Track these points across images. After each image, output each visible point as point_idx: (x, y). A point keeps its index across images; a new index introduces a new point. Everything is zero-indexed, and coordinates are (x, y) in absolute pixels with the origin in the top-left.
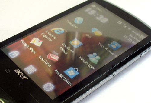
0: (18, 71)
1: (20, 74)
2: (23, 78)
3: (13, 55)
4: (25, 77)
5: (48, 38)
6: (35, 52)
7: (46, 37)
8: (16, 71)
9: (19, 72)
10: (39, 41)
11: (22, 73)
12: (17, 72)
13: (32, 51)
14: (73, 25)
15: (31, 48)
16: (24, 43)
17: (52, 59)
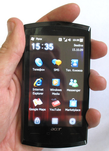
1: (55, 129)
2: (59, 130)
3: (37, 122)
4: (59, 129)
5: (40, 94)
6: (45, 110)
7: (38, 94)
9: (54, 129)
10: (38, 100)
13: (43, 110)
14: (40, 70)
15: (40, 109)
16: (33, 110)
17: (57, 105)
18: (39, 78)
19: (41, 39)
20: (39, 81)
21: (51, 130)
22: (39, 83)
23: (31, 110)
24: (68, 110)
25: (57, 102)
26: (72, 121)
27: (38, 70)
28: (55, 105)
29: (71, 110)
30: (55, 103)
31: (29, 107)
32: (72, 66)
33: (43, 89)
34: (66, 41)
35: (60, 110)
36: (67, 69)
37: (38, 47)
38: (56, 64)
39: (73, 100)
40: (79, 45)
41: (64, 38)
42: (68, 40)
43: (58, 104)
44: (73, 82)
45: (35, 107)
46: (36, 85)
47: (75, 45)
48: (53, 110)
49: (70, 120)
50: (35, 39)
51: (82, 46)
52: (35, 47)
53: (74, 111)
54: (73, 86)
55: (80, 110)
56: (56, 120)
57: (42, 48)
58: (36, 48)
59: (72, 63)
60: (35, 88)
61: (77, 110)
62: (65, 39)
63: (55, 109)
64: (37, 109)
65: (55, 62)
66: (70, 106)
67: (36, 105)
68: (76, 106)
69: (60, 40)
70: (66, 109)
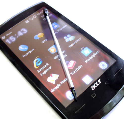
0: (92, 87)
2: (100, 82)
5: (48, 70)
7: (46, 71)
9: (94, 87)
10: (52, 76)
11: (95, 83)
13: (65, 80)
14: (30, 52)
15: (61, 82)
16: (55, 89)
18: (35, 59)
19: (11, 33)
23: (53, 90)
24: (89, 60)
25: (71, 63)
26: (103, 65)
27: (27, 54)
28: (73, 66)
29: (91, 59)
30: (70, 65)
31: (49, 90)
32: (54, 29)
33: (47, 64)
34: (32, 19)
35: (81, 67)
37: (13, 39)
38: (39, 38)
39: (83, 49)
41: (30, 19)
43: (74, 63)
45: (55, 85)
46: (37, 66)
48: (75, 72)
49: (100, 66)
52: (10, 41)
53: (94, 56)
54: (71, 41)
55: (98, 52)
57: (17, 37)
58: (12, 41)
61: (96, 53)
62: (31, 19)
63: (76, 69)
66: (86, 56)
67: (54, 83)
69: (27, 22)
70: (85, 61)
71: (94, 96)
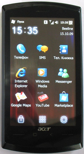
1: (43, 129)
2: (48, 130)
3: (21, 120)
4: (48, 128)
5: (23, 86)
6: (30, 106)
7: (21, 86)
8: (39, 130)
9: (41, 129)
10: (21, 94)
12: (41, 130)
13: (27, 106)
14: (23, 58)
15: (23, 104)
16: (15, 105)
17: (44, 99)
18: (22, 68)
19: (23, 22)
20: (22, 71)
21: (38, 130)
22: (22, 74)
23: (13, 106)
24: (58, 106)
25: (44, 96)
26: (64, 120)
27: (20, 58)
28: (42, 100)
29: (61, 106)
30: (42, 97)
31: (11, 103)
32: (60, 52)
33: (27, 81)
34: (53, 23)
35: (48, 106)
36: (55, 57)
37: (19, 31)
38: (41, 51)
39: (64, 93)
40: (68, 29)
41: (50, 21)
42: (55, 22)
43: (46, 98)
44: (63, 71)
45: (18, 103)
46: (18, 76)
47: (63, 29)
48: (40, 105)
49: (61, 118)
50: (16, 22)
51: (72, 29)
52: (17, 31)
53: (65, 107)
54: (62, 77)
55: (72, 106)
56: (44, 118)
57: (25, 32)
58: (18, 33)
59: (60, 49)
60: (17, 79)
61: (69, 106)
62: (52, 22)
63: (43, 104)
64: (20, 105)
65: (40, 48)
66: (60, 101)
67: (18, 100)
68: (68, 101)
69: (46, 22)
70: (55, 105)
71: (35, 135)
